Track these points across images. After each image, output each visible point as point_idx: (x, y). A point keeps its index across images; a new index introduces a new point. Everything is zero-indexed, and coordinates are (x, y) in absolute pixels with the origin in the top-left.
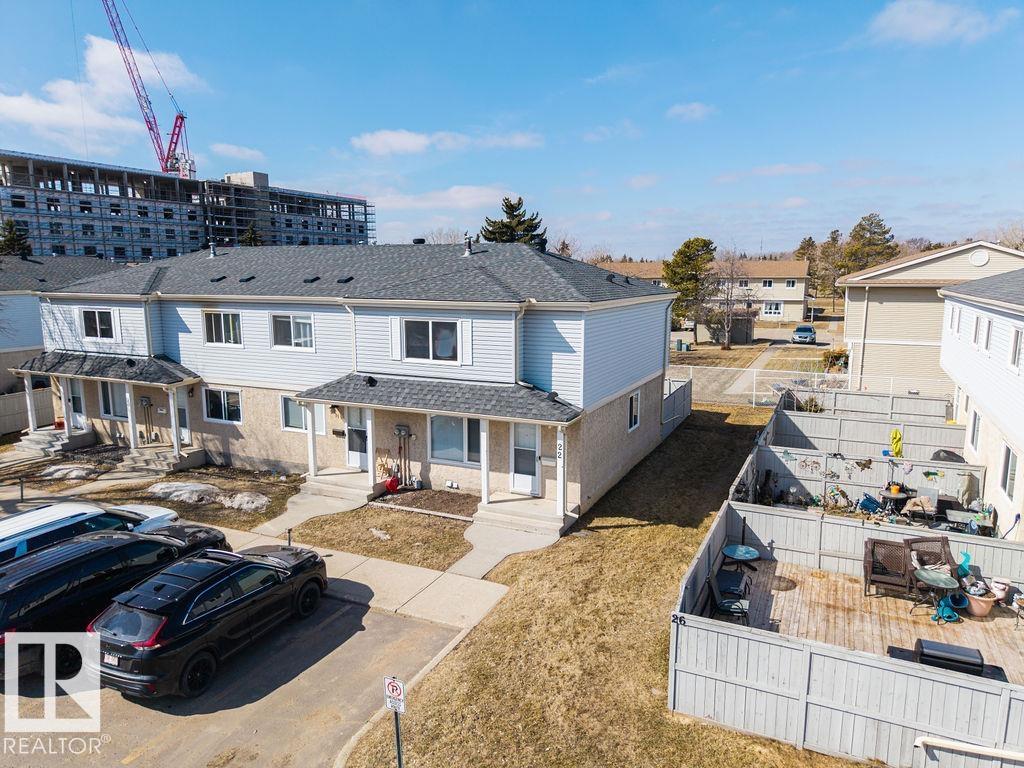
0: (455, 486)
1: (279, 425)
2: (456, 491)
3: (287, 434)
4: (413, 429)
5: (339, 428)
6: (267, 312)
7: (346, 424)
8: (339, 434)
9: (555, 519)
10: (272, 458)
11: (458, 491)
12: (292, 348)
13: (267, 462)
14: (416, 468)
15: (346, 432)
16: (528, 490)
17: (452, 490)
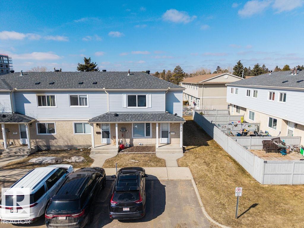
0: (142, 144)
1: (73, 133)
2: (142, 146)
3: (76, 135)
4: (127, 129)
5: (98, 131)
6: (68, 94)
7: (101, 130)
8: (98, 133)
10: (69, 144)
12: (79, 106)
13: (68, 146)
14: (128, 141)
15: (101, 132)
16: (166, 142)
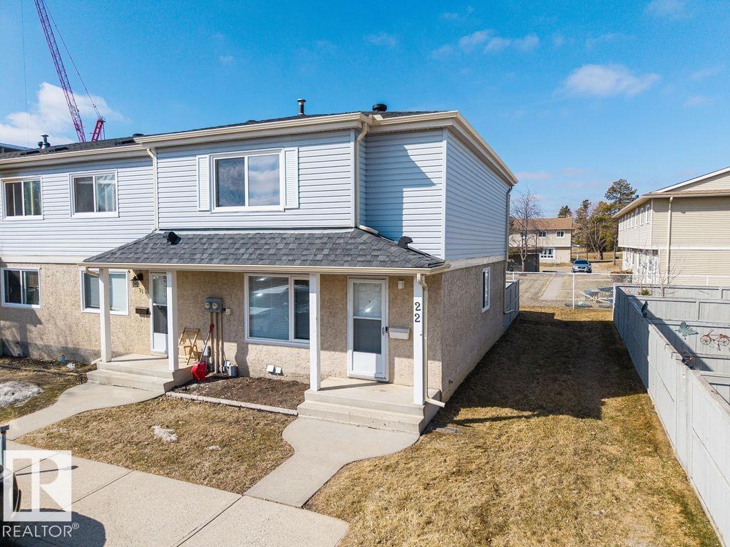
0: (278, 371)
1: (79, 306)
2: (279, 378)
3: (87, 316)
4: (228, 301)
5: (143, 306)
6: (67, 174)
7: (151, 300)
8: (143, 312)
9: (411, 410)
10: (70, 346)
11: (282, 378)
12: (95, 214)
13: (65, 350)
14: (230, 350)
15: (151, 310)
16: (371, 373)
17: (274, 378)
